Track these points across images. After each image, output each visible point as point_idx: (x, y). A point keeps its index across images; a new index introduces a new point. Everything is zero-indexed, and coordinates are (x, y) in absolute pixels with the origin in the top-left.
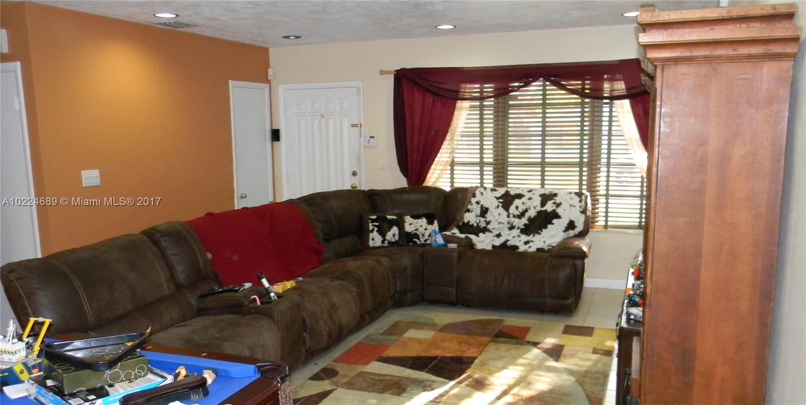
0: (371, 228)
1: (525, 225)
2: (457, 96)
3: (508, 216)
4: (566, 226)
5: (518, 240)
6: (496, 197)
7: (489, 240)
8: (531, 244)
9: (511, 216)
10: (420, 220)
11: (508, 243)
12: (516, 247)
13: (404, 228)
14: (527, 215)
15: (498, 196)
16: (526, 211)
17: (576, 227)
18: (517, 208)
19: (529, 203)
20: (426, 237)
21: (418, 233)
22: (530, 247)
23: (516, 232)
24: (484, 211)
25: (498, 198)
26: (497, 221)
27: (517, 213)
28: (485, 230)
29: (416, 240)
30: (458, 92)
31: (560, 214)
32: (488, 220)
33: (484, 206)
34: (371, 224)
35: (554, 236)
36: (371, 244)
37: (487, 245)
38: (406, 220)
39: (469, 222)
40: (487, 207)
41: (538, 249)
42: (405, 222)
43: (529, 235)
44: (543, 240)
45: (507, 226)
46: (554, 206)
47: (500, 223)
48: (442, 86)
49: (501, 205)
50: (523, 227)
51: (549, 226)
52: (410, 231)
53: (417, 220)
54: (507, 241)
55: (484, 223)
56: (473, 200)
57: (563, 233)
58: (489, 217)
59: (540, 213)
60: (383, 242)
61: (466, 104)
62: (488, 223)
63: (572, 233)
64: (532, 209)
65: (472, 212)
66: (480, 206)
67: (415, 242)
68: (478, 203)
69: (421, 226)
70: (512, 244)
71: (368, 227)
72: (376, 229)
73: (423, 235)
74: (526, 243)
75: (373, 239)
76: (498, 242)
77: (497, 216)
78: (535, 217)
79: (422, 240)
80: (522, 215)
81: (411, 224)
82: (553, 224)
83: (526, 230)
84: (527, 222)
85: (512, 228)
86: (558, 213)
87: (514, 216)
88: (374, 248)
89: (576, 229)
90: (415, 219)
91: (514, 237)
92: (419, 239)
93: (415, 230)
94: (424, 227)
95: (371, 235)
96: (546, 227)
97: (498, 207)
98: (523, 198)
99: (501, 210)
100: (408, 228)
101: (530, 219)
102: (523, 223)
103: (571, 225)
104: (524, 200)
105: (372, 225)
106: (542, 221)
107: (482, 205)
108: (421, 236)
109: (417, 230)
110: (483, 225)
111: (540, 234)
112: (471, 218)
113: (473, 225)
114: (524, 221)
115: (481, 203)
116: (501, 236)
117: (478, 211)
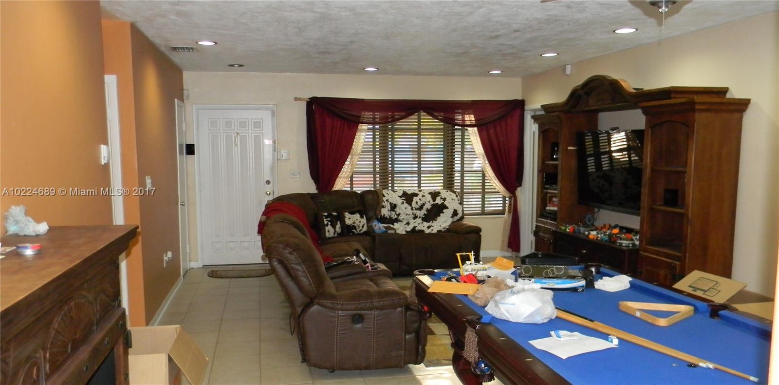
0: (326, 223)
1: (425, 214)
2: (359, 120)
3: (412, 209)
4: (452, 213)
5: (423, 226)
6: (399, 196)
7: (402, 228)
8: (432, 228)
9: (414, 209)
10: (355, 215)
11: (416, 228)
12: (422, 231)
13: (344, 222)
14: (425, 208)
15: (400, 195)
16: (424, 205)
17: (458, 214)
18: (417, 203)
19: (424, 200)
20: (361, 228)
21: (356, 225)
22: (432, 230)
23: (419, 220)
24: (393, 207)
25: (401, 197)
26: (405, 213)
27: (418, 207)
28: (397, 220)
29: (354, 230)
30: (360, 117)
31: (447, 206)
32: (397, 213)
33: (392, 202)
34: (325, 220)
35: (445, 221)
36: (327, 235)
37: (402, 230)
38: (346, 216)
39: (384, 215)
40: (394, 203)
41: (438, 231)
42: (345, 217)
43: (429, 222)
44: (439, 224)
45: (412, 216)
46: (442, 200)
47: (407, 214)
48: (348, 112)
49: (405, 201)
50: (423, 216)
51: (441, 214)
52: (349, 224)
53: (353, 215)
54: (415, 227)
55: (396, 215)
56: (385, 199)
57: (451, 219)
58: (398, 210)
59: (433, 205)
60: (334, 233)
61: (364, 127)
62: (399, 215)
63: (456, 218)
64: (428, 203)
65: (385, 207)
66: (389, 203)
67: (354, 232)
68: (387, 201)
69: (357, 220)
70: (419, 229)
71: (324, 222)
72: (329, 223)
73: (359, 227)
74: (429, 227)
75: (328, 231)
76: (409, 229)
77: (404, 209)
78: (431, 208)
79: (358, 230)
80: (421, 208)
81: (349, 219)
82: (444, 213)
83: (426, 219)
84: (426, 213)
85: (415, 217)
86: (445, 205)
87: (416, 209)
88: (329, 238)
89: (458, 215)
90: (352, 214)
91: (419, 224)
92: (356, 230)
93: (353, 223)
94: (359, 221)
95: (327, 228)
96: (439, 216)
97: (403, 203)
98: (419, 196)
99: (406, 205)
100: (348, 222)
101: (427, 210)
102: (423, 214)
103: (455, 213)
104: (420, 197)
105: (327, 220)
106: (435, 211)
107: (390, 202)
108: (357, 227)
109: (354, 223)
110: (394, 217)
111: (436, 220)
112: (385, 212)
113: (387, 217)
114: (424, 212)
115: (390, 201)
116: (409, 224)
117: (389, 207)
